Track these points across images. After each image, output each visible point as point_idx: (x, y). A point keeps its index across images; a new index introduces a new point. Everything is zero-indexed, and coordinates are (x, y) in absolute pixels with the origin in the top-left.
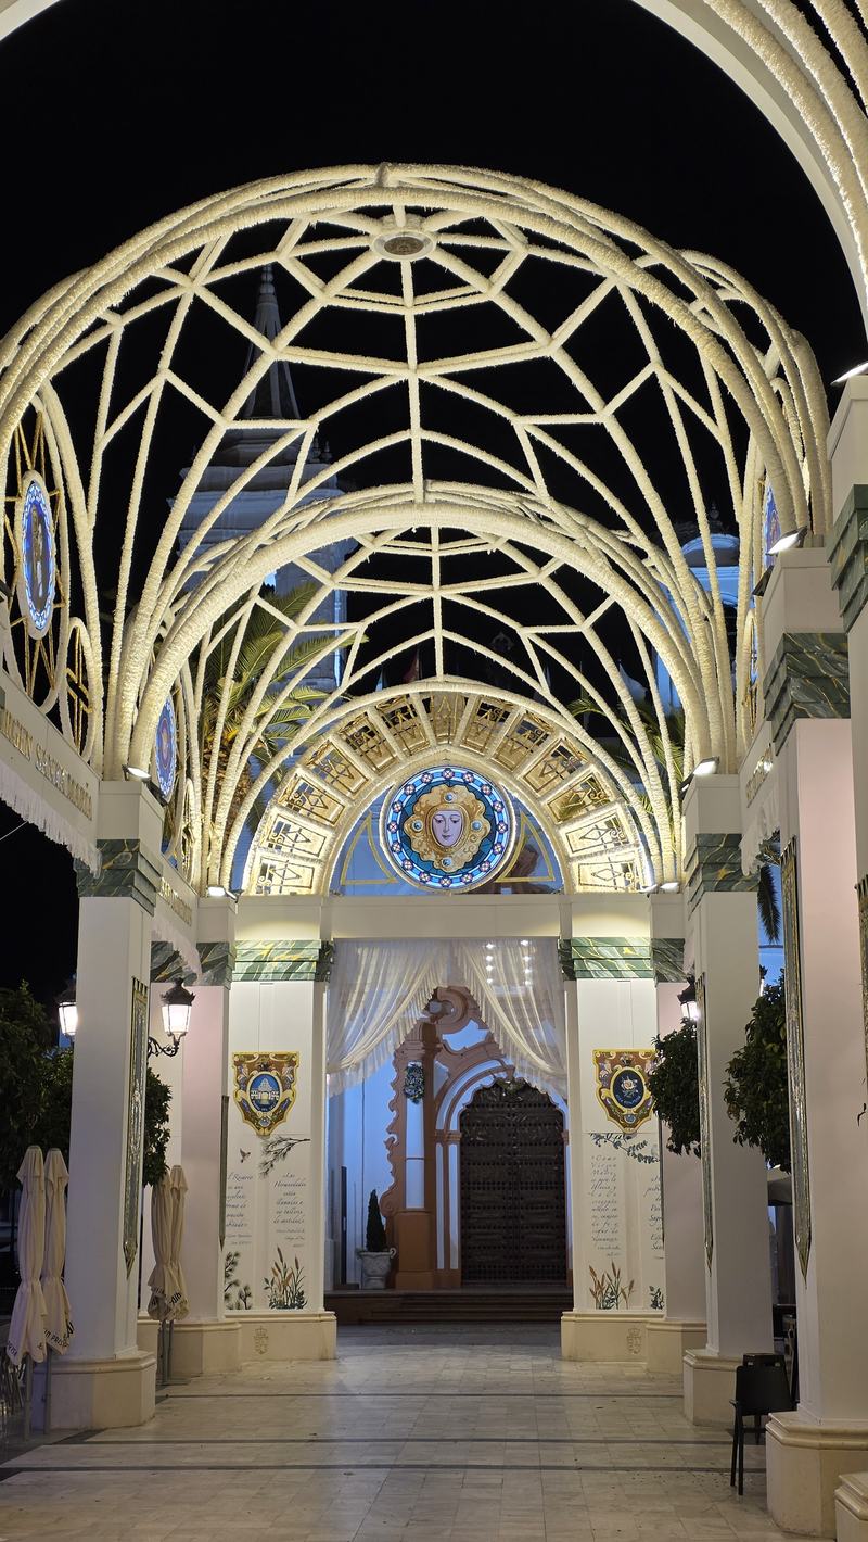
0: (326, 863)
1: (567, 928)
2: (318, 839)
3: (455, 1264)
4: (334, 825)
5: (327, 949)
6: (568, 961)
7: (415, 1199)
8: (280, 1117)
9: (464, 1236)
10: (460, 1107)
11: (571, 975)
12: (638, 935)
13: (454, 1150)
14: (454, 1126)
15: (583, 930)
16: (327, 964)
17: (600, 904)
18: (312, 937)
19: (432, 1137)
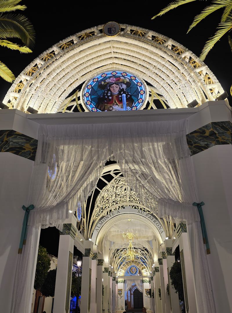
0: (124, 273)
1: (143, 279)
2: (124, 271)
3: (133, 307)
4: (125, 270)
5: (124, 280)
6: (143, 281)
7: (129, 301)
8: (121, 294)
9: (134, 304)
10: (133, 291)
11: (143, 283)
12: (148, 279)
13: (133, 295)
14: (133, 293)
15: (144, 279)
16: (124, 282)
17: (145, 277)
18: (123, 279)
19: (131, 294)
